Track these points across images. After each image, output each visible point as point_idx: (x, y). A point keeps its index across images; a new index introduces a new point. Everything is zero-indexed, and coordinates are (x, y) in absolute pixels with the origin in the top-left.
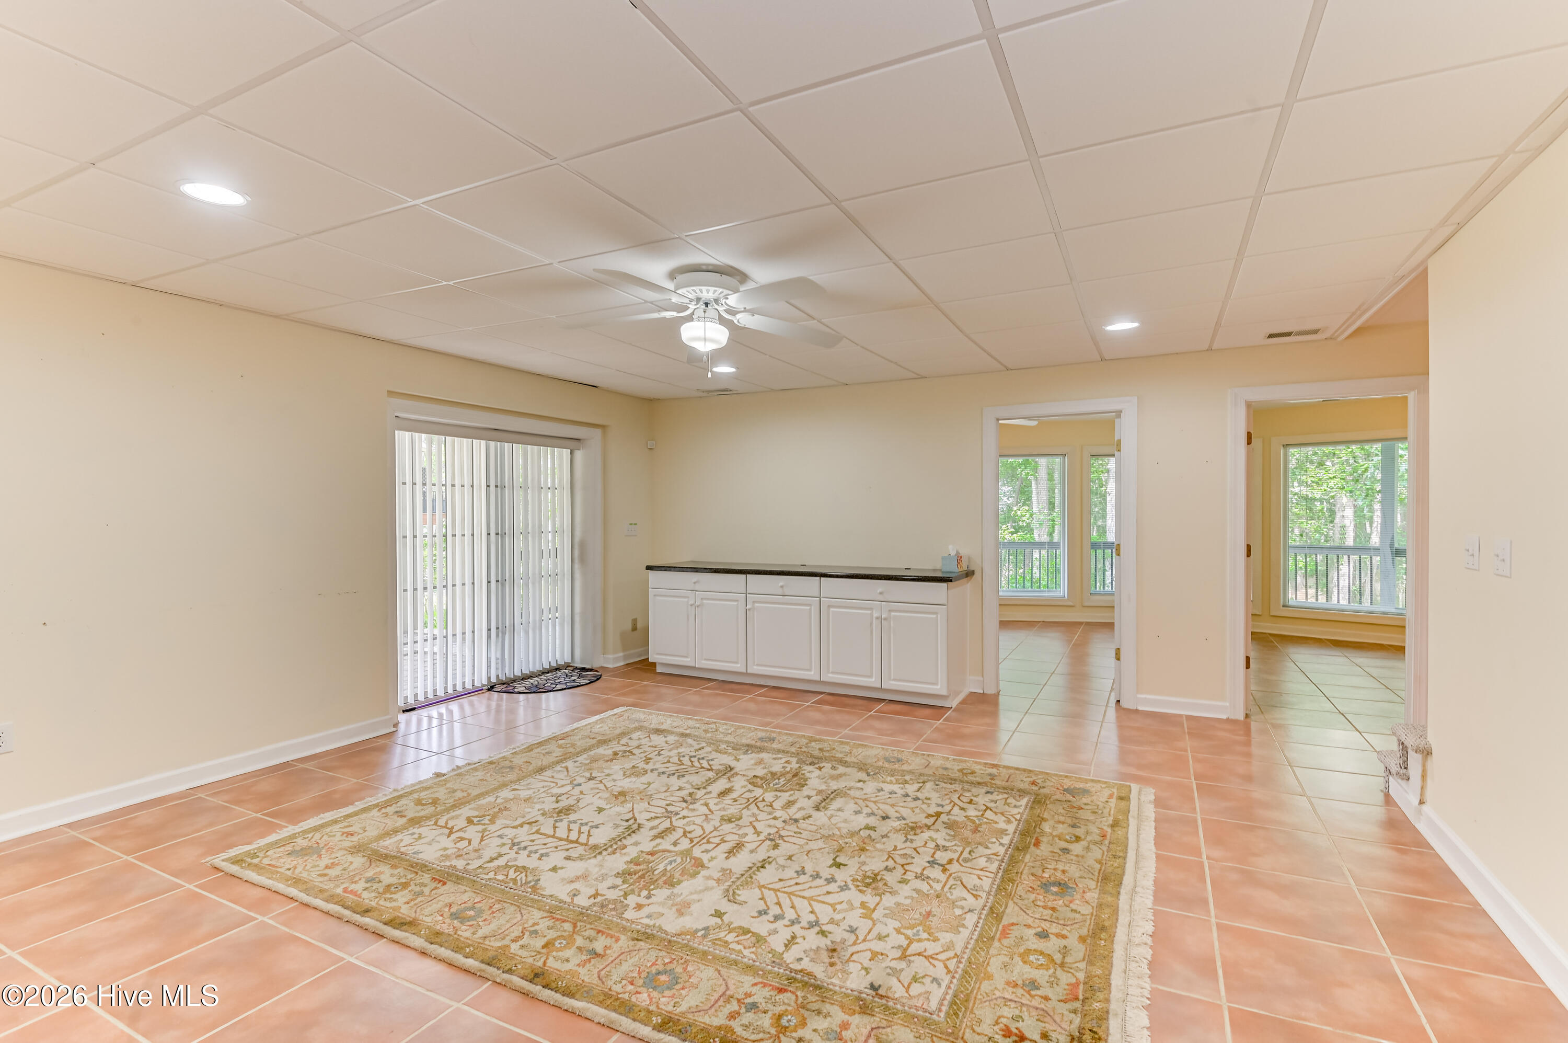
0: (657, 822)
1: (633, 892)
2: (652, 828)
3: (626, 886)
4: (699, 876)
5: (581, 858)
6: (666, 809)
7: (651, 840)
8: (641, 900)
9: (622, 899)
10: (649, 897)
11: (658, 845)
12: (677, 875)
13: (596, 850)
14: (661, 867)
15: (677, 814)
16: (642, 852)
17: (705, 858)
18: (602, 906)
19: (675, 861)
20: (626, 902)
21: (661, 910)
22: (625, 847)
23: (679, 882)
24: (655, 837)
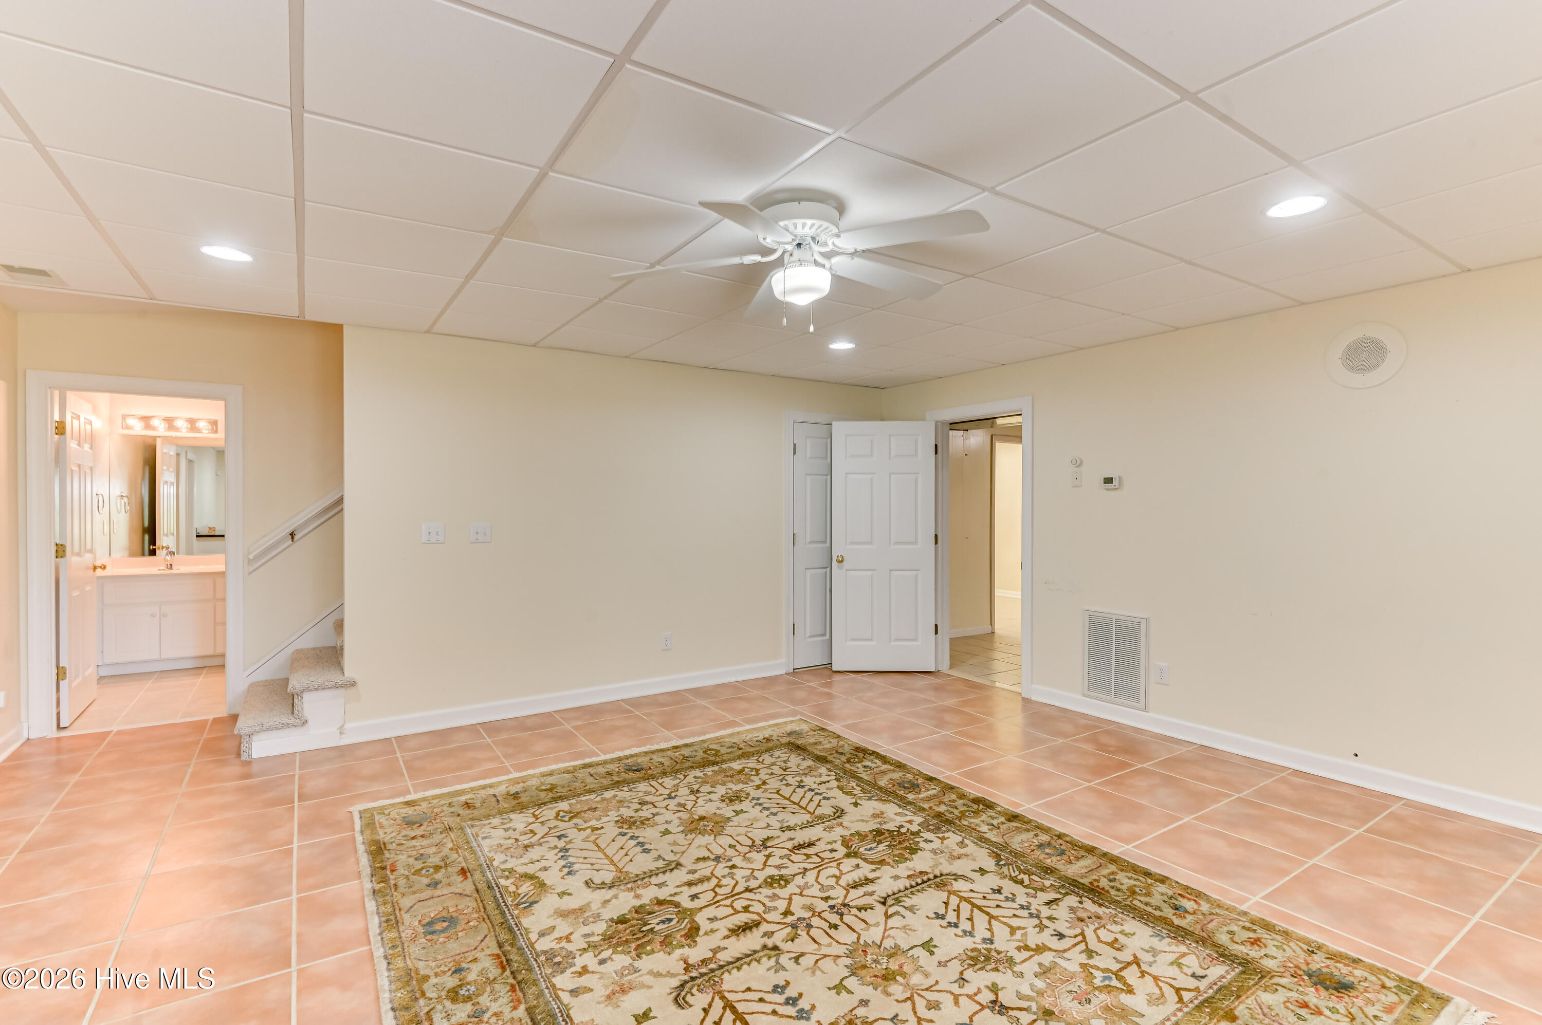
0: (861, 902)
1: (913, 834)
2: (872, 894)
3: (916, 840)
4: (853, 831)
5: (957, 877)
6: (841, 919)
7: (879, 878)
8: (907, 825)
9: (922, 830)
10: (901, 826)
11: (874, 870)
12: (870, 837)
13: (940, 881)
14: (881, 847)
15: (832, 907)
16: (893, 867)
17: (838, 846)
18: (939, 829)
19: (866, 849)
20: (920, 828)
21: (895, 817)
22: (909, 877)
23: (871, 831)
24: (872, 881)
